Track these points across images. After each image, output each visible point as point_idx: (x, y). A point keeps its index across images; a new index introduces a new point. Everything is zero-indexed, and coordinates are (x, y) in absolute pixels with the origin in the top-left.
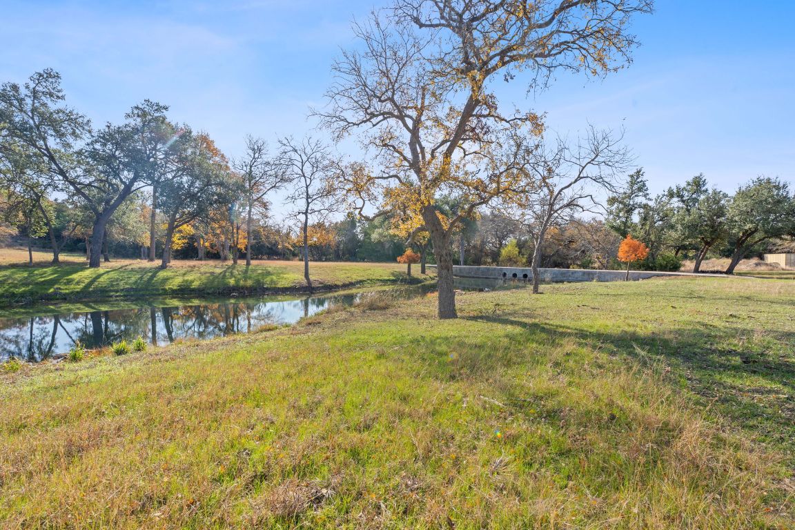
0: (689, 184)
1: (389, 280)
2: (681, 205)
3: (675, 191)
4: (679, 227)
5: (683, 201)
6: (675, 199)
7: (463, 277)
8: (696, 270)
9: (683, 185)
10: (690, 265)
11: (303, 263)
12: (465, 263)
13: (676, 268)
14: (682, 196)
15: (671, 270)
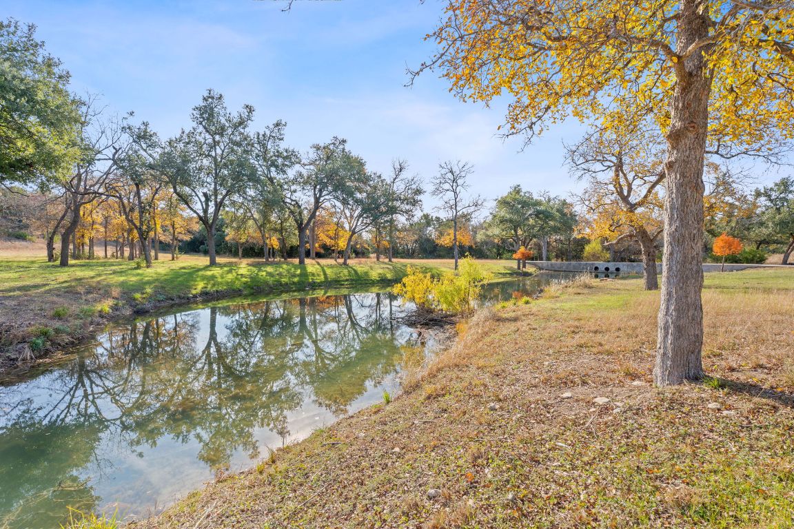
0: (776, 185)
1: (507, 273)
2: (769, 203)
3: (762, 191)
4: (770, 224)
5: (770, 200)
6: (763, 199)
7: (555, 271)
8: (785, 262)
9: (770, 185)
10: (777, 258)
11: (454, 260)
12: (548, 259)
13: (761, 260)
14: (769, 196)
15: (757, 262)
